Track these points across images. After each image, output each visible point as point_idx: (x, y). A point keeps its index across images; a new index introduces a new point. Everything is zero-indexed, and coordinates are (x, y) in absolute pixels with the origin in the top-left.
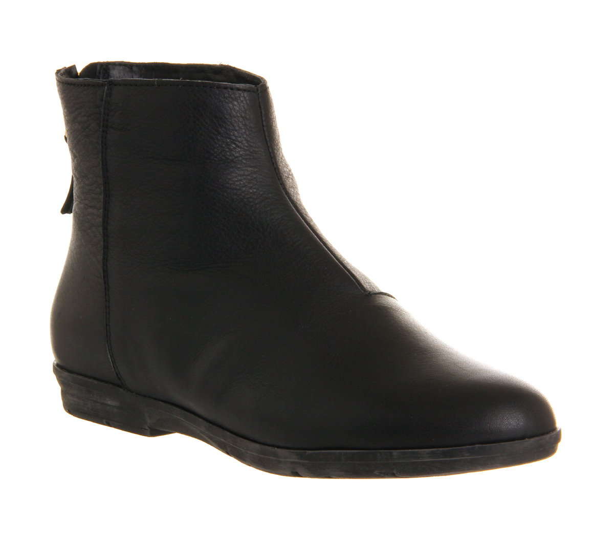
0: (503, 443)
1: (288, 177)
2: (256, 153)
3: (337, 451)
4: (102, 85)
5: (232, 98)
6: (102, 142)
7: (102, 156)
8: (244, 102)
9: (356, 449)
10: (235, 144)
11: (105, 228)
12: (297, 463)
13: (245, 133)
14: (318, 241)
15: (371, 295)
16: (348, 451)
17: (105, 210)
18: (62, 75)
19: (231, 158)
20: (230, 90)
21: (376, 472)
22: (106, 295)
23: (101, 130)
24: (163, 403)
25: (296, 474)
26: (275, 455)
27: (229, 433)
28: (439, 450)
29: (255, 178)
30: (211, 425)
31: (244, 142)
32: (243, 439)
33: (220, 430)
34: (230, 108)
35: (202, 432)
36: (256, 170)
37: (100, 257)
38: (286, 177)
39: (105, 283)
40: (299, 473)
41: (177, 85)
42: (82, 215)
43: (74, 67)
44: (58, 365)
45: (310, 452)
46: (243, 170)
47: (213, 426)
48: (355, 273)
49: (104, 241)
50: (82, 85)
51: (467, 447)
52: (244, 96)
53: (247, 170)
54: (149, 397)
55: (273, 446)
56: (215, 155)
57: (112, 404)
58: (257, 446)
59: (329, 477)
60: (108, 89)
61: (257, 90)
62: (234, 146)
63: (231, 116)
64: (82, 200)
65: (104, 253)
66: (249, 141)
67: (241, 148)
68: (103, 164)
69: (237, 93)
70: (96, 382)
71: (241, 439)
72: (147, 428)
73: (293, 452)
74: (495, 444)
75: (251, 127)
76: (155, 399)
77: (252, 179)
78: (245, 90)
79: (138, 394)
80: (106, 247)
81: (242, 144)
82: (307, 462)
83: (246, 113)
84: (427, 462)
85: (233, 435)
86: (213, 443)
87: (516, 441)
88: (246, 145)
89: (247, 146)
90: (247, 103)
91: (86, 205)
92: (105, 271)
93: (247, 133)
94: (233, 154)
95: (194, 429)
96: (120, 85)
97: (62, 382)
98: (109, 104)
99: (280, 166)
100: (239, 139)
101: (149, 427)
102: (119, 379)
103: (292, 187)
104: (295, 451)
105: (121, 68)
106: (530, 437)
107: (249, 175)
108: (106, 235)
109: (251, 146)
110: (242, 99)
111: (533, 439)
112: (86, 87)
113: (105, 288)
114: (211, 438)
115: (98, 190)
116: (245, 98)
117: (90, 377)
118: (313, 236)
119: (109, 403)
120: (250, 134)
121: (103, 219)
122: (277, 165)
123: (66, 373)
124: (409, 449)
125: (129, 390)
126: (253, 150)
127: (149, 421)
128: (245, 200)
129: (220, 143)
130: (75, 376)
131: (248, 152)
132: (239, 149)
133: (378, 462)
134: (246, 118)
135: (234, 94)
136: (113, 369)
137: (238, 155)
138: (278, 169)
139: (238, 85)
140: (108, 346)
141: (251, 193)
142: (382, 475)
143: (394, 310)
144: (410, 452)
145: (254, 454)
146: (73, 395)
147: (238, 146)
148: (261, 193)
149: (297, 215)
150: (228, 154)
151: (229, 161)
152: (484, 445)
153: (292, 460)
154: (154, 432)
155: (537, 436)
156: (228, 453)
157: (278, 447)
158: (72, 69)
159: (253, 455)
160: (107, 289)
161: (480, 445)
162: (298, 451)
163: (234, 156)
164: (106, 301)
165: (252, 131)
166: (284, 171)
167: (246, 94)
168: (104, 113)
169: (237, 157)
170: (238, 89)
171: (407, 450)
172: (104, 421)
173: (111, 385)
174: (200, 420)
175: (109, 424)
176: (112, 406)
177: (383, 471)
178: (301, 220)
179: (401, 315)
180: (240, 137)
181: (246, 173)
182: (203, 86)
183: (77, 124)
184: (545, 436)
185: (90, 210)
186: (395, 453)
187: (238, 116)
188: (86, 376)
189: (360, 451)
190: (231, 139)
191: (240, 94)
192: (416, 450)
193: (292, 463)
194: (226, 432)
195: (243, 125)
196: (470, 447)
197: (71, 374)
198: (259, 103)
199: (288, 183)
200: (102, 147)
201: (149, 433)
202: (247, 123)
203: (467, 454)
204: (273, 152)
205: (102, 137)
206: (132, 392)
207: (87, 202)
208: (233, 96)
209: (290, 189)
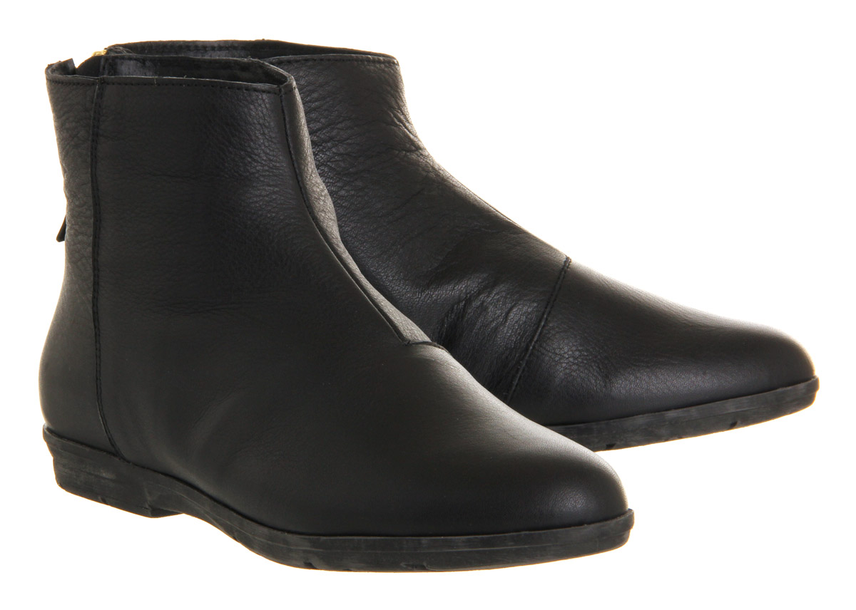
0: (554, 530)
1: (319, 199)
2: (275, 169)
3: (355, 538)
4: (94, 84)
5: (247, 100)
6: (92, 154)
7: (92, 170)
8: (263, 106)
9: (379, 535)
10: (251, 157)
11: (95, 260)
12: (309, 552)
13: (263, 143)
14: (349, 278)
15: (411, 345)
16: (368, 538)
17: (96, 237)
18: (53, 71)
19: (245, 174)
20: (245, 91)
21: (402, 564)
22: (96, 342)
23: (90, 138)
24: (163, 477)
25: (309, 566)
26: (286, 542)
27: (235, 514)
28: (477, 538)
29: (274, 199)
30: (216, 503)
31: (262, 155)
32: (250, 522)
33: (226, 510)
34: (245, 113)
35: (208, 513)
36: (276, 189)
37: (90, 296)
38: (315, 198)
39: (95, 327)
40: (313, 564)
41: (181, 85)
42: (72, 243)
43: (71, 61)
44: (48, 429)
45: (325, 538)
46: (259, 190)
47: (219, 505)
48: (393, 318)
49: (94, 276)
50: (70, 84)
51: (511, 534)
52: (262, 99)
53: (265, 190)
54: (148, 468)
55: (283, 531)
56: (226, 170)
57: (107, 477)
58: (265, 530)
59: (348, 570)
60: (99, 89)
61: (280, 90)
62: (249, 159)
63: (246, 123)
64: (72, 225)
65: (94, 290)
66: (268, 154)
67: (257, 162)
68: (92, 181)
69: (254, 94)
70: (88, 449)
71: (248, 521)
72: (147, 507)
73: (305, 539)
74: (545, 531)
75: (270, 137)
76: (155, 471)
77: (270, 201)
78: (264, 91)
79: (136, 465)
80: (96, 284)
81: (259, 157)
82: (321, 550)
83: (265, 119)
84: (462, 552)
85: (240, 517)
86: (220, 527)
87: (572, 528)
88: (265, 158)
89: (265, 161)
90: (266, 107)
91: (76, 230)
92: (95, 313)
93: (267, 144)
94: (248, 170)
95: (199, 508)
96: (113, 84)
97: (53, 450)
98: (100, 107)
99: (307, 184)
100: (256, 151)
101: (150, 506)
102: (113, 445)
103: (323, 210)
104: (307, 537)
105: (132, 62)
106: (590, 523)
107: (267, 196)
108: (96, 268)
109: (271, 160)
110: (260, 102)
111: (593, 526)
112: (75, 87)
113: (96, 334)
114: (216, 520)
115: (89, 213)
116: (264, 100)
117: (82, 444)
118: (343, 271)
119: (104, 475)
120: (269, 146)
121: (93, 249)
122: (303, 184)
123: (56, 438)
124: (441, 536)
125: (124, 459)
126: (273, 165)
127: (149, 498)
128: (261, 226)
129: (233, 156)
130: (64, 441)
131: (266, 168)
132: (256, 164)
133: (405, 551)
134: (265, 126)
135: (250, 95)
136: (105, 434)
137: (254, 171)
138: (305, 188)
139: (255, 85)
140: (99, 405)
141: (269, 218)
142: (410, 568)
143: (438, 363)
144: (442, 540)
145: (262, 540)
146: (64, 466)
147: (254, 160)
148: (282, 218)
149: (325, 246)
150: (242, 169)
151: (243, 178)
152: (533, 532)
153: (304, 548)
154: (157, 511)
155: (599, 521)
156: (235, 538)
157: (289, 532)
158: (69, 64)
159: (261, 542)
160: (97, 335)
161: (527, 532)
162: (311, 537)
163: (249, 172)
164: (96, 349)
165: (272, 142)
166: (314, 191)
167: (265, 96)
168: (94, 118)
169: (253, 173)
170: (256, 90)
171: (439, 538)
172: (99, 498)
173: (105, 453)
174: (204, 497)
175: (104, 501)
176: (108, 479)
177: (411, 563)
178: (330, 252)
179: (447, 370)
180: (257, 149)
181: (264, 193)
182: (213, 86)
183: (65, 131)
184: (608, 522)
185: (80, 237)
186: (424, 540)
187: (254, 123)
188: (77, 442)
189: (383, 538)
190: (246, 151)
191: (258, 96)
192: (449, 538)
193: (305, 551)
194: (232, 512)
195: (261, 134)
196: (514, 534)
197: (60, 440)
198: (282, 107)
199: (318, 205)
200: (92, 159)
201: (150, 513)
202: (266, 132)
203: (512, 543)
204: (300, 168)
205: (92, 148)
206: (128, 462)
207: (77, 227)
208: (248, 98)
209: (320, 213)
